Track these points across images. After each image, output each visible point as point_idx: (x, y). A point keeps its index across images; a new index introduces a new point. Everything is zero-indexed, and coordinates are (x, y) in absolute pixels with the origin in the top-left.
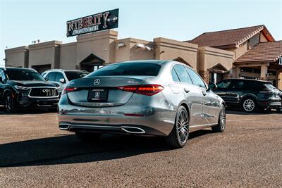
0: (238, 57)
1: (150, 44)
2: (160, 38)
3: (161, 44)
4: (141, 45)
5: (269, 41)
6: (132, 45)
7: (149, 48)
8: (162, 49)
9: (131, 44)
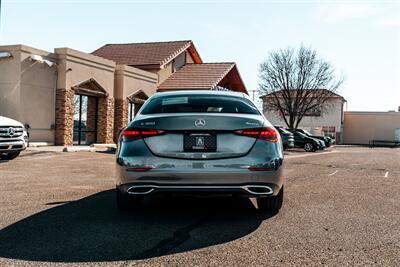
0: (161, 81)
1: (50, 57)
2: (66, 49)
3: (68, 57)
4: (38, 58)
5: (196, 63)
6: (24, 56)
7: (50, 63)
8: (69, 65)
9: (22, 54)
